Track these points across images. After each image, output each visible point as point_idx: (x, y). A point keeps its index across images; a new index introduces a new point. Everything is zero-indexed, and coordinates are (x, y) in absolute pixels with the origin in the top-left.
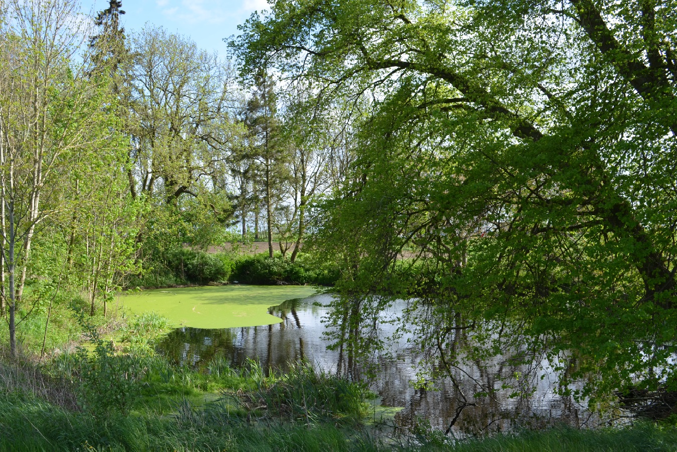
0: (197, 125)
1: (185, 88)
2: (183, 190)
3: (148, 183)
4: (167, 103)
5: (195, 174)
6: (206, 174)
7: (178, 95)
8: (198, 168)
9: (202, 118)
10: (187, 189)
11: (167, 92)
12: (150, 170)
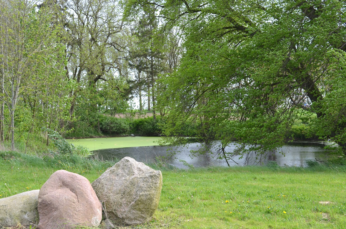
0: (108, 37)
1: (99, 13)
2: (99, 77)
3: (77, 73)
4: (88, 23)
5: (107, 68)
6: (114, 67)
7: (96, 18)
8: (108, 63)
9: (111, 32)
10: (102, 77)
11: (88, 16)
12: (78, 65)
